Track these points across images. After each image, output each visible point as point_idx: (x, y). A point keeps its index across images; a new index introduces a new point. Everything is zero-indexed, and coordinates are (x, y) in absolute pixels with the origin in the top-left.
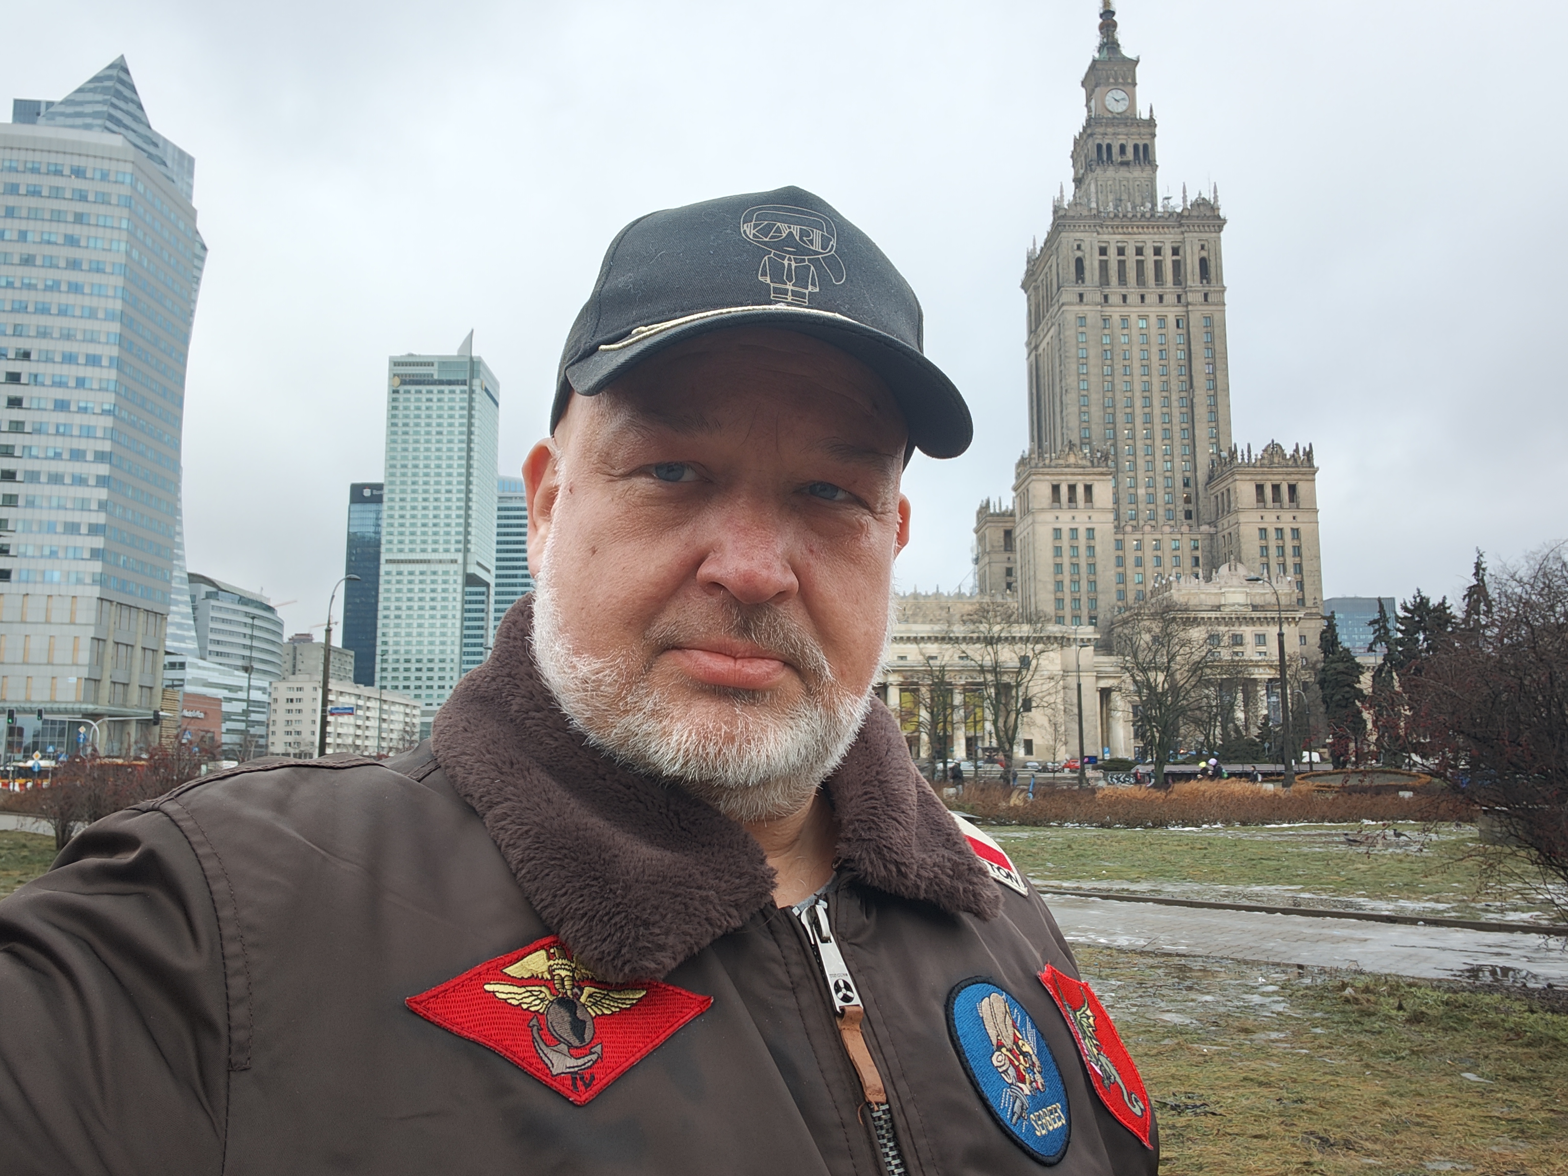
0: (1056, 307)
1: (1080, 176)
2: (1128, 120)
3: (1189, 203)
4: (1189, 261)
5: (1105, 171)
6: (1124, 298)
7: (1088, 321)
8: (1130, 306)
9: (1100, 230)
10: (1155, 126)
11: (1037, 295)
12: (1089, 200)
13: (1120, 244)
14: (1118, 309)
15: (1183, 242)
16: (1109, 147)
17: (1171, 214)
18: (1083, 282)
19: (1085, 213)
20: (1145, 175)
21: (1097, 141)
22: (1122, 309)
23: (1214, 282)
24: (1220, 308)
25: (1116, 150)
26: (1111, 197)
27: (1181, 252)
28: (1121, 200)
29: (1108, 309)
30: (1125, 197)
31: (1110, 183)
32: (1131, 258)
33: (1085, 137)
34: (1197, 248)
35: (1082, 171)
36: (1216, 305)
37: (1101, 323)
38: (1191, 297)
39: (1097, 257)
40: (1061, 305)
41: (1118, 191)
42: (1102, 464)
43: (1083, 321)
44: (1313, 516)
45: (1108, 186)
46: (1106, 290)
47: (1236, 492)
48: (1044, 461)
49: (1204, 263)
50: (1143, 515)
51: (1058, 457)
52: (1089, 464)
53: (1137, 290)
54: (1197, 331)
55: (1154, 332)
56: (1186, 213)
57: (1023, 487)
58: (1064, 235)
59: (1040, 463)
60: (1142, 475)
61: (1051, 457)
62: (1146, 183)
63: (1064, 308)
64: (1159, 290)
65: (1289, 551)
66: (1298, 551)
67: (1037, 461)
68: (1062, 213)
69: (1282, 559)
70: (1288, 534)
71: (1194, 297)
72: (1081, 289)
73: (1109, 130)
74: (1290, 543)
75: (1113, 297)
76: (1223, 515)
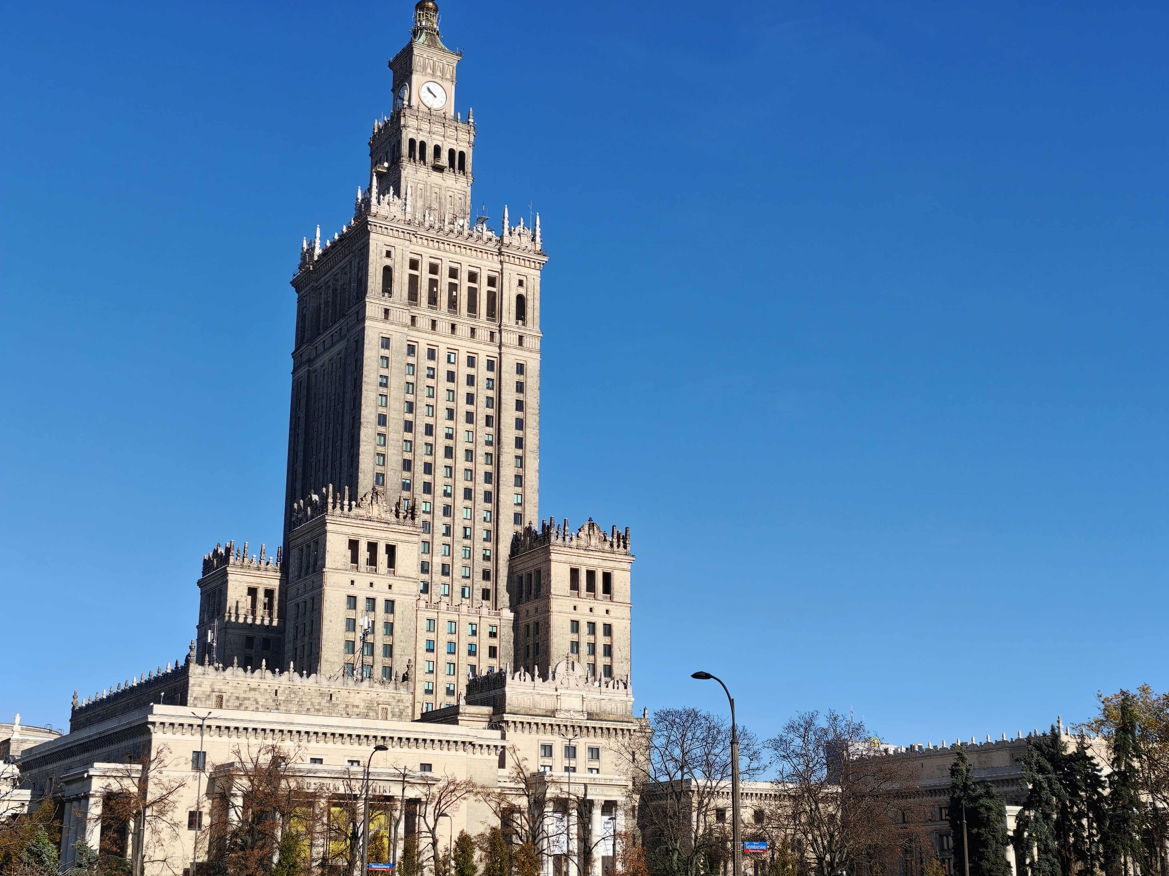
2: (446, 120)
4: (505, 296)
5: (416, 171)
6: (434, 323)
7: (393, 343)
8: (439, 335)
9: (414, 239)
12: (404, 202)
13: (433, 261)
14: (425, 335)
15: (501, 273)
16: (423, 145)
17: (490, 239)
18: (390, 296)
19: (399, 216)
20: (458, 186)
21: (411, 136)
22: (430, 337)
24: (534, 356)
25: (430, 151)
26: (420, 204)
27: (498, 284)
29: (416, 333)
32: (444, 280)
34: (515, 283)
36: (531, 351)
37: (405, 349)
38: (505, 337)
39: (407, 270)
40: (361, 318)
41: (429, 198)
42: (409, 521)
43: (386, 343)
44: (626, 612)
45: (418, 189)
46: (415, 311)
47: (549, 575)
48: (342, 508)
49: (521, 300)
50: (437, 590)
51: (358, 506)
52: (393, 519)
53: (449, 318)
54: (510, 378)
55: (463, 371)
56: (506, 240)
57: (308, 537)
58: (372, 235)
59: (338, 511)
60: (439, 539)
61: (350, 505)
62: (460, 196)
63: (368, 323)
64: (472, 323)
65: (600, 650)
66: (608, 651)
67: (334, 507)
68: (374, 209)
69: (592, 658)
70: (600, 630)
71: (510, 338)
72: (387, 304)
73: (425, 126)
74: (601, 641)
75: (422, 321)
76: (528, 599)
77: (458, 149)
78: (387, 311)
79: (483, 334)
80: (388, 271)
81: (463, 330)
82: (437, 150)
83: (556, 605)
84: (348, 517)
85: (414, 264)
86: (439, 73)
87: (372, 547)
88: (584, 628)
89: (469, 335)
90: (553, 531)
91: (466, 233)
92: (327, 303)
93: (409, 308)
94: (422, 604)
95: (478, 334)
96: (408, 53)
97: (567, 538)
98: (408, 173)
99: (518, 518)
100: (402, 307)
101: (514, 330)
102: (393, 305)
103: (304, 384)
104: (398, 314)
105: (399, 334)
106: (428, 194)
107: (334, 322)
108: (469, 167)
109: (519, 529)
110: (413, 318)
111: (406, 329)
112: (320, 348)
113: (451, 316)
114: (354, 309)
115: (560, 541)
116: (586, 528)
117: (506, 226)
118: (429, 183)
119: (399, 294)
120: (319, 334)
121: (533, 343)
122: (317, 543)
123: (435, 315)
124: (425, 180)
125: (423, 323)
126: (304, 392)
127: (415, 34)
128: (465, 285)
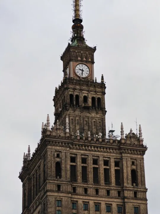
0: (42, 193)
1: (59, 112)
2: (89, 82)
3: (125, 135)
4: (125, 171)
5: (74, 111)
6: (86, 190)
7: (63, 203)
9: (71, 146)
10: (105, 88)
11: (30, 183)
12: (65, 127)
13: (83, 156)
14: (81, 197)
15: (121, 159)
16: (77, 97)
17: (114, 141)
18: (60, 178)
19: (62, 135)
20: (98, 116)
21: (70, 93)
22: (84, 197)
23: (140, 185)
24: (144, 202)
25: (81, 99)
26: (78, 127)
27: (120, 165)
28: (84, 130)
29: (76, 197)
30: (86, 128)
31: (77, 118)
32: (91, 166)
33: (62, 89)
34: (130, 163)
35: (60, 110)
36: (142, 200)
37: (71, 205)
38: (127, 194)
39: (69, 163)
41: (82, 124)
45: (76, 120)
46: (74, 185)
49: (134, 172)
53: (94, 186)
56: (123, 141)
62: (99, 121)
63: (48, 194)
64: (107, 187)
68: (48, 133)
71: (129, 194)
72: (59, 182)
73: (78, 87)
75: (79, 189)
77: (97, 97)
78: (59, 187)
79: (114, 193)
81: (102, 192)
85: (73, 160)
89: (106, 194)
91: (100, 140)
93: (71, 183)
95: (111, 193)
98: (70, 112)
100: (66, 183)
101: (131, 189)
102: (62, 182)
104: (65, 187)
105: (66, 198)
106: (82, 122)
111: (70, 195)
113: (95, 185)
118: (82, 116)
119: (65, 176)
123: (86, 185)
124: (80, 115)
128: (102, 167)
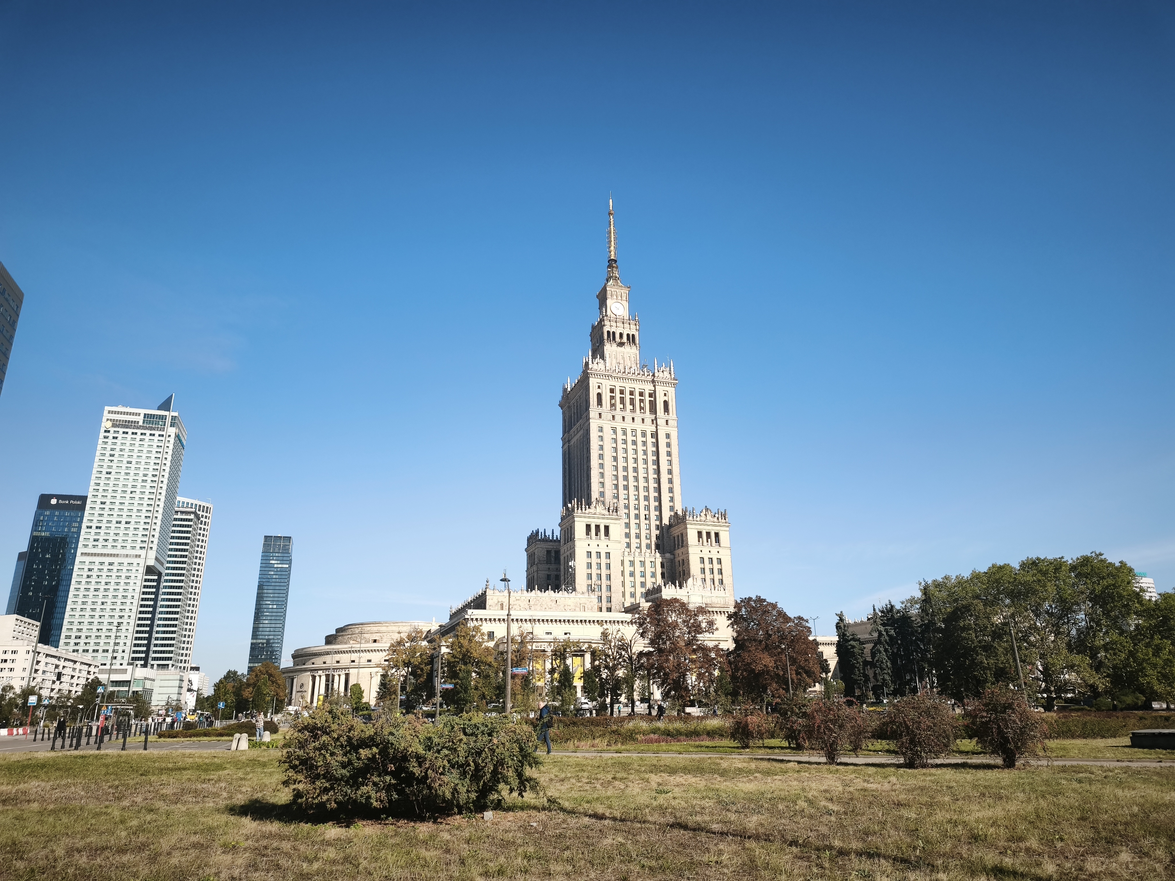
2: (624, 320)
4: (658, 401)
6: (623, 418)
7: (604, 429)
8: (627, 423)
9: (611, 379)
13: (621, 388)
15: (655, 391)
16: (614, 333)
18: (601, 407)
19: (603, 368)
20: (632, 351)
21: (607, 329)
22: (622, 424)
23: (671, 414)
25: (617, 336)
27: (654, 396)
29: (615, 423)
30: (622, 362)
36: (673, 427)
37: (611, 432)
38: (659, 422)
39: (609, 394)
40: (588, 419)
42: (615, 514)
43: (601, 429)
44: (728, 552)
46: (614, 413)
47: (687, 535)
48: (582, 510)
49: (666, 403)
50: (633, 546)
51: (589, 508)
52: (607, 513)
54: (662, 441)
55: (640, 439)
56: (656, 375)
57: (567, 524)
58: (591, 379)
59: (580, 511)
60: (633, 521)
61: (585, 508)
62: (634, 356)
63: (591, 420)
64: (642, 416)
65: (716, 571)
66: (720, 572)
67: (578, 509)
68: (590, 366)
69: (712, 576)
70: (715, 561)
71: (661, 422)
72: (600, 411)
73: (614, 324)
74: (716, 567)
76: (678, 548)
77: (631, 334)
78: (600, 414)
79: (648, 421)
80: (599, 395)
81: (638, 420)
82: (621, 335)
83: (691, 550)
84: (585, 513)
85: (612, 391)
86: (620, 298)
87: (597, 527)
88: (706, 561)
89: (641, 422)
90: (688, 513)
91: (636, 374)
92: (574, 413)
93: (611, 412)
94: (626, 553)
95: (645, 421)
96: (604, 290)
97: (695, 517)
98: (608, 348)
99: (672, 508)
100: (607, 411)
101: (663, 417)
102: (603, 411)
103: (567, 452)
104: (606, 415)
105: (607, 425)
106: (618, 357)
107: (578, 422)
108: (637, 342)
109: (672, 514)
110: (613, 417)
111: (610, 422)
112: (573, 435)
113: (632, 414)
114: (585, 415)
115: (691, 518)
116: (704, 511)
117: (656, 368)
118: (618, 352)
119: (605, 405)
120: (572, 428)
121: (673, 423)
122: (571, 527)
123: (624, 414)
124: (616, 350)
125: (618, 418)
126: (567, 456)
127: (607, 281)
128: (638, 398)
